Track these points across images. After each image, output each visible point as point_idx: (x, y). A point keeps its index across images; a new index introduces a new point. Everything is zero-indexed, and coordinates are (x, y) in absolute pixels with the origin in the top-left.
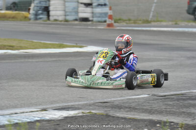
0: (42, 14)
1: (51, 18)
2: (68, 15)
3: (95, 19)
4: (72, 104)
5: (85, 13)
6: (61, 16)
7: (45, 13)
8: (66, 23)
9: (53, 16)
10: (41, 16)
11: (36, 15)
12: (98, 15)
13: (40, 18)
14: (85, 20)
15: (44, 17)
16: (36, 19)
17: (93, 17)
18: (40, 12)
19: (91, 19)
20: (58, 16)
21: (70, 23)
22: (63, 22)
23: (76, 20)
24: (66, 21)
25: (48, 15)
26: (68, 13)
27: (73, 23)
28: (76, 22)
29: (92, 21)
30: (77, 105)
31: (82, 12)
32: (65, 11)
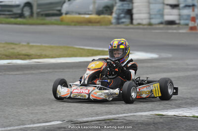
0: (124, 17)
1: (135, 22)
2: (152, 18)
3: (182, 22)
5: (171, 15)
6: (145, 19)
7: (128, 16)
8: (149, 27)
9: (136, 19)
10: (123, 20)
11: (118, 19)
12: (185, 17)
13: (123, 22)
14: (172, 23)
15: (127, 20)
16: (118, 23)
17: (180, 20)
18: (122, 15)
19: (177, 22)
20: (142, 19)
21: (154, 26)
22: (146, 27)
23: (161, 23)
24: (150, 24)
25: (132, 19)
26: (152, 16)
27: (158, 26)
28: (161, 26)
29: (179, 24)
31: (168, 15)
32: (149, 13)
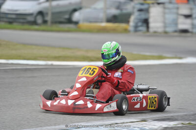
2: (167, 27)
4: (172, 115)
7: (145, 25)
8: (166, 35)
10: (140, 28)
11: (136, 27)
16: (136, 31)
18: (140, 24)
19: (190, 30)
20: (157, 28)
30: (176, 116)
31: (181, 24)
32: (164, 22)
